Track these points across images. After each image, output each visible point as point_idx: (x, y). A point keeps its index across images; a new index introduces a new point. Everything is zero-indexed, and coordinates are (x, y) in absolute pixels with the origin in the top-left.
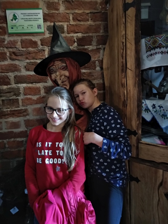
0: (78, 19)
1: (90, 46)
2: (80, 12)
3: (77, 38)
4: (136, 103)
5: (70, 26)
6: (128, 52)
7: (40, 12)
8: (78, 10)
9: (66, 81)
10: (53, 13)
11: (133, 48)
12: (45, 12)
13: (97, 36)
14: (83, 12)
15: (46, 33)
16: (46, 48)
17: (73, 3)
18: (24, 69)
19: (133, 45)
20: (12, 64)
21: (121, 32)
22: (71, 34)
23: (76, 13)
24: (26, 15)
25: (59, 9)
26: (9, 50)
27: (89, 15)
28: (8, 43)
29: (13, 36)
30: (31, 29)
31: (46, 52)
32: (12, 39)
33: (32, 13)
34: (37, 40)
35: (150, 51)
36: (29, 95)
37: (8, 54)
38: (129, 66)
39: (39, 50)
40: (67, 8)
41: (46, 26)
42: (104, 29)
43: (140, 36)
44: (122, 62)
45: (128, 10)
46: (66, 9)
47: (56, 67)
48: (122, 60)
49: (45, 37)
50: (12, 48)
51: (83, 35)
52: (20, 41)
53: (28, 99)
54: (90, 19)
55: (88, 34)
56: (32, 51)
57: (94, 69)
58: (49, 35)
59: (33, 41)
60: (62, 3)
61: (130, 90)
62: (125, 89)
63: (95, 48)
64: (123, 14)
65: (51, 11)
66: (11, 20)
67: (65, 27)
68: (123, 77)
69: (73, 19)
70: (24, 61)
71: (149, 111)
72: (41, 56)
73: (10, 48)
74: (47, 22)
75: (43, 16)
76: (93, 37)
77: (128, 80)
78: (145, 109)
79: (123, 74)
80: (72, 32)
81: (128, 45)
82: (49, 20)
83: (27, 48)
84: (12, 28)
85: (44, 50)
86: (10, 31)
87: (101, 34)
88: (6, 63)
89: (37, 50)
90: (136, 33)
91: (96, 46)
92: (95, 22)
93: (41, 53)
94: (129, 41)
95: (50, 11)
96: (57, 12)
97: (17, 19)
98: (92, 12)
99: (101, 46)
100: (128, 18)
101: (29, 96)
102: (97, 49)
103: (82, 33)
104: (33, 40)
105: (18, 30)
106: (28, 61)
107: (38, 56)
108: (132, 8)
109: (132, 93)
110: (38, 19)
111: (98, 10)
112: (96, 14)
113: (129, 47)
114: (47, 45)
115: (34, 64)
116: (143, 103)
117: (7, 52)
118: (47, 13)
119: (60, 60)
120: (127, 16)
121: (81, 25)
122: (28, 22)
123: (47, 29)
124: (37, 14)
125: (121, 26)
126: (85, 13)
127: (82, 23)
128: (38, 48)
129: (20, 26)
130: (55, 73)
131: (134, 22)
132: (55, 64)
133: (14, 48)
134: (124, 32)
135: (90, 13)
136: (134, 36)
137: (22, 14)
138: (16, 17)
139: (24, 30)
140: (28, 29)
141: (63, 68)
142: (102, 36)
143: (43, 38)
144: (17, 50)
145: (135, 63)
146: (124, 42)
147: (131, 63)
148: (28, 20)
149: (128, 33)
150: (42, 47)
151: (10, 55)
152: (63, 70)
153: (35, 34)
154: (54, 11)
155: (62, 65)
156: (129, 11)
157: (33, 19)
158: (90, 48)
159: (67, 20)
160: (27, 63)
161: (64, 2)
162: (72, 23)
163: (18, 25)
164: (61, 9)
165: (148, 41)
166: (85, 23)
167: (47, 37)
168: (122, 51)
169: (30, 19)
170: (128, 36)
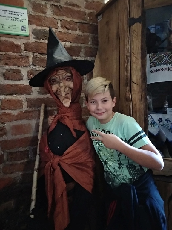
0: (67, 27)
1: (79, 57)
2: (69, 19)
5: (58, 32)
6: (134, 66)
7: (26, 11)
8: (66, 17)
9: (69, 93)
10: (39, 16)
11: (140, 62)
12: (30, 13)
13: (85, 47)
14: (72, 21)
15: (31, 37)
16: (30, 54)
17: (61, 9)
18: (2, 77)
19: (139, 59)
21: (125, 46)
23: (65, 20)
24: (8, 12)
25: (46, 13)
27: (78, 24)
30: (13, 30)
31: (30, 58)
33: (15, 11)
34: (19, 44)
35: (155, 67)
36: (8, 109)
38: (134, 79)
39: (22, 55)
40: (55, 13)
41: (31, 29)
42: (92, 41)
44: (127, 76)
45: (133, 24)
46: (53, 14)
47: (59, 77)
48: (126, 74)
49: (30, 41)
51: (72, 44)
53: (6, 115)
54: (78, 29)
55: (76, 44)
56: (13, 55)
58: (35, 40)
59: (15, 45)
60: (50, 7)
61: (135, 104)
62: (130, 103)
64: (127, 28)
65: (37, 14)
68: (127, 90)
69: (61, 26)
70: (2, 67)
71: (155, 125)
72: (24, 63)
74: (32, 25)
75: (28, 17)
76: (82, 48)
77: (133, 94)
78: (151, 123)
79: (128, 88)
81: (134, 59)
82: (35, 23)
83: (8, 52)
85: (28, 57)
87: (89, 46)
89: (20, 56)
90: (142, 48)
91: (84, 57)
92: (83, 32)
93: (25, 59)
94: (135, 55)
95: (36, 12)
96: (44, 16)
99: (89, 58)
100: (134, 33)
101: (7, 111)
103: (71, 42)
104: (15, 43)
106: (7, 67)
107: (21, 63)
108: (138, 24)
109: (138, 107)
110: (22, 20)
111: (86, 21)
112: (84, 24)
113: (134, 61)
114: (32, 51)
115: (15, 72)
116: (149, 117)
118: (33, 14)
120: (132, 30)
121: (69, 34)
122: (10, 21)
123: (32, 32)
125: (125, 40)
126: (74, 21)
127: (71, 32)
128: (20, 53)
130: (57, 84)
131: (140, 38)
134: (128, 46)
135: (79, 22)
136: (140, 51)
137: (2, 10)
139: (4, 30)
140: (9, 29)
141: (67, 79)
143: (28, 42)
145: (142, 78)
146: (128, 56)
147: (136, 76)
148: (10, 18)
149: (133, 47)
150: (26, 53)
152: (67, 81)
153: (18, 37)
155: (66, 75)
156: (134, 26)
157: (16, 19)
159: (55, 26)
160: (6, 69)
161: (52, 6)
162: (60, 30)
164: (48, 13)
165: (153, 57)
166: (73, 32)
167: (32, 41)
168: (126, 65)
169: (12, 17)
170: (133, 50)
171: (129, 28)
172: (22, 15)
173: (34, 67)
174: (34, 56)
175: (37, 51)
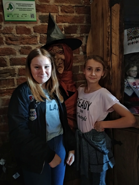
0: (65, 11)
1: (76, 34)
2: (67, 5)
3: (65, 27)
4: (120, 82)
5: (58, 16)
6: (113, 40)
7: (34, 3)
8: (65, 3)
9: (62, 63)
10: (44, 5)
11: (118, 37)
12: (37, 3)
13: (81, 26)
14: (70, 5)
15: (38, 21)
16: (38, 35)
18: (18, 52)
19: (117, 34)
20: (8, 48)
21: (107, 23)
22: (59, 24)
23: (64, 6)
24: (21, 5)
25: (49, 2)
26: (5, 35)
27: (75, 8)
28: (4, 29)
29: (9, 23)
30: (25, 18)
31: (38, 38)
32: (8, 25)
33: (26, 3)
34: (30, 28)
35: (131, 40)
36: (24, 75)
37: (4, 39)
38: (113, 51)
39: (32, 36)
41: (38, 16)
42: (86, 20)
43: (123, 28)
44: (108, 48)
46: (55, 2)
47: (54, 52)
48: (107, 47)
49: (37, 25)
50: (8, 34)
51: (70, 25)
52: (15, 28)
53: (22, 79)
54: (75, 11)
55: (73, 24)
56: (26, 37)
57: (78, 54)
58: (41, 23)
59: (27, 28)
61: (114, 71)
62: (110, 70)
63: (79, 36)
66: (7, 9)
67: (54, 17)
68: (108, 60)
69: (61, 11)
70: (18, 46)
71: (130, 88)
72: (34, 41)
73: (6, 34)
74: (39, 12)
75: (36, 6)
76: (78, 27)
77: (113, 63)
78: (127, 86)
79: (109, 58)
80: (60, 21)
81: (113, 34)
82: (41, 11)
83: (22, 34)
84: (8, 16)
85: (36, 37)
86: (6, 18)
87: (84, 25)
88: (3, 47)
89: (31, 36)
90: (120, 25)
91: (80, 34)
92: (79, 14)
93: (34, 39)
94: (114, 31)
95: (41, 2)
96: (48, 4)
97: (13, 8)
98: (76, 5)
99: (84, 34)
100: (114, 12)
101: (23, 77)
102: (81, 36)
103: (69, 23)
104: (27, 27)
105: (14, 18)
106: (22, 45)
107: (31, 41)
108: (117, 4)
109: (116, 73)
110: (31, 9)
111: (82, 4)
112: (80, 7)
113: (114, 36)
114: (39, 32)
115: (28, 48)
116: (126, 81)
117: (3, 37)
118: (39, 4)
119: (58, 46)
120: (112, 10)
121: (68, 16)
122: (22, 11)
123: (39, 18)
124: (31, 5)
125: (107, 18)
126: (71, 6)
127: (69, 14)
128: (31, 34)
129: (16, 14)
131: (119, 16)
132: (53, 49)
133: (9, 34)
134: (109, 24)
135: (75, 6)
136: (118, 27)
137: (17, 4)
138: (12, 6)
139: (19, 18)
140: (22, 18)
141: (60, 53)
142: (85, 26)
143: (36, 26)
144: (13, 36)
145: (119, 49)
146: (109, 32)
147: (115, 49)
148: (23, 9)
149: (113, 25)
150: (35, 34)
151: (6, 39)
152: (60, 54)
153: (29, 23)
154: (45, 3)
155: (59, 50)
156: (114, 6)
157: (27, 9)
158: (75, 36)
159: (56, 11)
160: (21, 47)
162: (60, 14)
163: (13, 13)
164: (51, 2)
165: (129, 32)
166: (71, 14)
167: (39, 25)
168: (107, 39)
169: (24, 8)
170: (113, 27)
171: (110, 9)
172: (31, 6)
173: (41, 44)
174: (40, 36)
175: (43, 32)
